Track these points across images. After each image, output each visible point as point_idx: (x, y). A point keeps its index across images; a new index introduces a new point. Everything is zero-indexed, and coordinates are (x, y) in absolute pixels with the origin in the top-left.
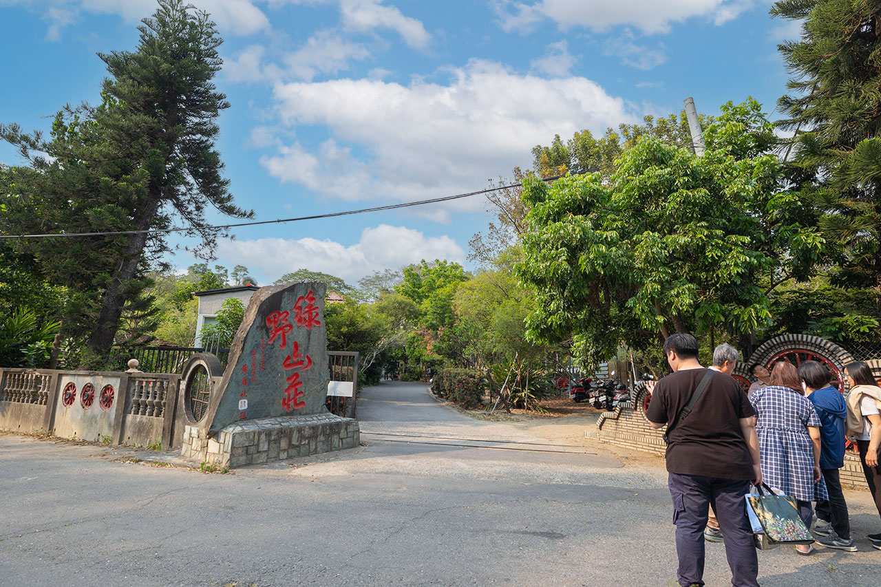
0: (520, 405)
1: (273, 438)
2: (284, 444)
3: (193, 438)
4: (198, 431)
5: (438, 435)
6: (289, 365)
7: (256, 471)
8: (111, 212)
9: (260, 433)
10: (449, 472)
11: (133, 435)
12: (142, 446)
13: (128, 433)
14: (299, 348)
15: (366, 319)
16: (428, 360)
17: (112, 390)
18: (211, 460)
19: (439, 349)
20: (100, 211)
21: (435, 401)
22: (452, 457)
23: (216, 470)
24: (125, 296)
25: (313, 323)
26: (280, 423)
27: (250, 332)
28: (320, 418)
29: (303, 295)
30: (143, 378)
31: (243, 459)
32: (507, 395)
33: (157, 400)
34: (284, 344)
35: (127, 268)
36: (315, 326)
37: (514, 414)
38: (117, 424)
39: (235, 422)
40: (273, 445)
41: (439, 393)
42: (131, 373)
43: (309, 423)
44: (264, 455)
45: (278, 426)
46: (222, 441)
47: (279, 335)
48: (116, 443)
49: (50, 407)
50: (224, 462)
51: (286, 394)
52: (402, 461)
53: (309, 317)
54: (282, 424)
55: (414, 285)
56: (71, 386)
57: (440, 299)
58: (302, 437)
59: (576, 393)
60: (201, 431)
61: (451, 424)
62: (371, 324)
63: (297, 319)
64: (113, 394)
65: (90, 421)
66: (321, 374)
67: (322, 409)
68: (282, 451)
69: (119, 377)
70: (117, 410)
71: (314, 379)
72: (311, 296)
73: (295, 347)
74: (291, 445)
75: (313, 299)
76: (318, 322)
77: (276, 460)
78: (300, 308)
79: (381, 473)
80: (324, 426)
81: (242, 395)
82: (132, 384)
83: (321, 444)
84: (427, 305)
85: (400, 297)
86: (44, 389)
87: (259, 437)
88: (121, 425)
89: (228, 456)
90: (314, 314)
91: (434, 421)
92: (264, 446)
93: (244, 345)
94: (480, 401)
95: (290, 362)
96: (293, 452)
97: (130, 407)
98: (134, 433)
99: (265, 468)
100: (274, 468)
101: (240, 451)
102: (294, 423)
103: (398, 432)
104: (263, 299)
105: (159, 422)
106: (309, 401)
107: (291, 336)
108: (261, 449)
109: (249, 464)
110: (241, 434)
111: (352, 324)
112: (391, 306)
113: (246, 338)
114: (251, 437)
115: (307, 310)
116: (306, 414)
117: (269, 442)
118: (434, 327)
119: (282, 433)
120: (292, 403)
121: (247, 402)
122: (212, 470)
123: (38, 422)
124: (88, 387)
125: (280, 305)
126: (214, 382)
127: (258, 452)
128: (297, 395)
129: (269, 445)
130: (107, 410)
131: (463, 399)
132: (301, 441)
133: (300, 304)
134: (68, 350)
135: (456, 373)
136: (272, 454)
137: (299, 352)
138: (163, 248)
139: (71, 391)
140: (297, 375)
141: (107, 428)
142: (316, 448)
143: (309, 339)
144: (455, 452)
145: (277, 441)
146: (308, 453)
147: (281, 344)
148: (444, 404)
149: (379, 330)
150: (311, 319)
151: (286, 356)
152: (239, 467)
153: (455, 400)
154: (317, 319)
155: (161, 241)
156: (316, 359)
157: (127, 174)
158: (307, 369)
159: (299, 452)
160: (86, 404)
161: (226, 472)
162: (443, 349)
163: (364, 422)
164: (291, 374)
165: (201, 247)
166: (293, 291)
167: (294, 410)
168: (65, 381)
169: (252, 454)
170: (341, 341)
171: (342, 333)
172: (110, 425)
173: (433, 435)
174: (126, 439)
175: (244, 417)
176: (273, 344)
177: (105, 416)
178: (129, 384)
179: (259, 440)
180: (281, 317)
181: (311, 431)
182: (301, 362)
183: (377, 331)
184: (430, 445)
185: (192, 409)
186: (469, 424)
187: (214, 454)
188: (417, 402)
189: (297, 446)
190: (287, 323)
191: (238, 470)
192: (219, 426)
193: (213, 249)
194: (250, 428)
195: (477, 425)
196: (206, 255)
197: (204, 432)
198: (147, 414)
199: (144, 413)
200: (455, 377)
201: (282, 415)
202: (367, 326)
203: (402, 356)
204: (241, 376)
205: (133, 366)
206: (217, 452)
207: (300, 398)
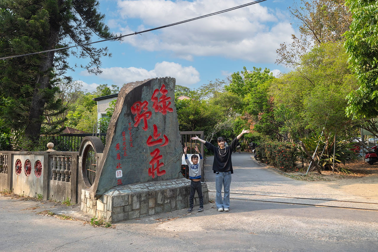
0: (327, 168)
1: (143, 199)
2: (151, 203)
3: (87, 198)
4: (90, 194)
5: (269, 193)
6: (152, 143)
7: (131, 225)
8: (27, 42)
9: (132, 196)
10: (288, 230)
11: (54, 194)
12: (60, 202)
13: (52, 193)
14: (158, 130)
15: (206, 109)
16: (250, 137)
17: (40, 164)
18: (99, 215)
19: (260, 129)
20: (18, 41)
21: (259, 166)
22: (287, 214)
23: (102, 224)
24: (43, 100)
25: (167, 110)
26: (147, 188)
27: (120, 118)
28: (177, 182)
29: (158, 88)
30: (57, 155)
31: (121, 215)
32: (317, 160)
33: (66, 170)
34: (146, 127)
35: (43, 81)
36: (169, 112)
37: (325, 175)
38: (44, 187)
39: (114, 188)
40: (143, 205)
41: (260, 159)
42: (49, 152)
43: (169, 186)
44: (137, 212)
45: (146, 190)
46: (105, 202)
47: (142, 120)
48: (45, 199)
49: (9, 175)
50: (108, 218)
51: (151, 165)
52: (245, 218)
53: (164, 106)
54: (150, 188)
55: (239, 85)
56: (19, 161)
57: (259, 92)
58: (165, 198)
59: (370, 158)
60: (91, 194)
61: (276, 184)
62: (210, 112)
63: (155, 107)
64: (41, 166)
65: (31, 184)
66: (176, 149)
67: (179, 176)
68: (150, 208)
69: (43, 155)
70: (44, 177)
71: (171, 153)
72: (164, 88)
73: (154, 129)
74: (157, 204)
75: (165, 91)
76: (171, 109)
77: (146, 216)
78: (156, 98)
79: (230, 230)
80: (181, 189)
81: (117, 167)
82: (51, 159)
83: (180, 202)
84: (249, 98)
85: (229, 94)
86: (5, 164)
87: (132, 199)
88: (47, 187)
89: (110, 214)
90: (167, 103)
91: (263, 181)
92: (136, 206)
93: (116, 129)
94: (295, 165)
95: (151, 140)
96: (159, 209)
97: (51, 175)
98: (55, 193)
99: (138, 223)
100: (145, 223)
101: (119, 210)
102: (158, 186)
103: (237, 191)
104: (127, 92)
105: (69, 185)
106: (168, 169)
107: (151, 121)
108: (134, 208)
109: (126, 219)
110: (118, 197)
111: (197, 113)
112: (223, 101)
113: (117, 123)
114: (126, 199)
115: (161, 99)
116: (167, 179)
117: (140, 202)
118: (255, 113)
119: (149, 195)
120: (156, 172)
121: (121, 172)
122: (99, 224)
123: (5, 184)
124: (27, 162)
125: (141, 97)
126: (98, 157)
127: (132, 210)
128: (159, 165)
129: (140, 204)
130: (39, 177)
131: (283, 164)
132: (164, 201)
133: (156, 95)
134: (16, 138)
135: (275, 145)
136: (144, 211)
137: (158, 133)
138: (65, 67)
139: (19, 165)
140: (158, 150)
141: (40, 189)
142: (176, 206)
143: (165, 122)
144: (288, 210)
145: (146, 201)
146: (171, 210)
147: (144, 126)
148: (266, 168)
149: (215, 116)
150: (165, 107)
151: (148, 136)
152: (119, 221)
153: (275, 165)
154: (170, 106)
155: (64, 62)
156: (171, 137)
157: (34, 14)
158: (164, 145)
159: (163, 209)
160: (28, 173)
161: (109, 226)
162: (262, 128)
163: (210, 183)
164: (153, 150)
165: (90, 65)
166: (150, 85)
167: (158, 177)
168: (16, 158)
169: (128, 212)
170: (190, 126)
171: (190, 120)
172: (41, 187)
173: (265, 194)
174: (51, 197)
175: (121, 184)
176: (138, 127)
177: (38, 181)
178: (49, 159)
179: (132, 201)
180: (142, 106)
181: (171, 193)
182: (160, 140)
183: (214, 117)
184: (265, 203)
185: (88, 176)
186: (291, 183)
187: (101, 211)
188: (247, 167)
189: (161, 205)
190: (147, 111)
191: (118, 224)
192: (102, 191)
193: (99, 65)
194: (125, 192)
195: (297, 184)
196: (94, 70)
197: (93, 195)
198: (61, 180)
199: (59, 180)
200: (275, 148)
201: (148, 181)
202: (207, 114)
203: (231, 135)
204: (115, 153)
205: (50, 148)
206: (102, 210)
207: (161, 168)
